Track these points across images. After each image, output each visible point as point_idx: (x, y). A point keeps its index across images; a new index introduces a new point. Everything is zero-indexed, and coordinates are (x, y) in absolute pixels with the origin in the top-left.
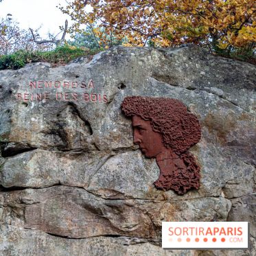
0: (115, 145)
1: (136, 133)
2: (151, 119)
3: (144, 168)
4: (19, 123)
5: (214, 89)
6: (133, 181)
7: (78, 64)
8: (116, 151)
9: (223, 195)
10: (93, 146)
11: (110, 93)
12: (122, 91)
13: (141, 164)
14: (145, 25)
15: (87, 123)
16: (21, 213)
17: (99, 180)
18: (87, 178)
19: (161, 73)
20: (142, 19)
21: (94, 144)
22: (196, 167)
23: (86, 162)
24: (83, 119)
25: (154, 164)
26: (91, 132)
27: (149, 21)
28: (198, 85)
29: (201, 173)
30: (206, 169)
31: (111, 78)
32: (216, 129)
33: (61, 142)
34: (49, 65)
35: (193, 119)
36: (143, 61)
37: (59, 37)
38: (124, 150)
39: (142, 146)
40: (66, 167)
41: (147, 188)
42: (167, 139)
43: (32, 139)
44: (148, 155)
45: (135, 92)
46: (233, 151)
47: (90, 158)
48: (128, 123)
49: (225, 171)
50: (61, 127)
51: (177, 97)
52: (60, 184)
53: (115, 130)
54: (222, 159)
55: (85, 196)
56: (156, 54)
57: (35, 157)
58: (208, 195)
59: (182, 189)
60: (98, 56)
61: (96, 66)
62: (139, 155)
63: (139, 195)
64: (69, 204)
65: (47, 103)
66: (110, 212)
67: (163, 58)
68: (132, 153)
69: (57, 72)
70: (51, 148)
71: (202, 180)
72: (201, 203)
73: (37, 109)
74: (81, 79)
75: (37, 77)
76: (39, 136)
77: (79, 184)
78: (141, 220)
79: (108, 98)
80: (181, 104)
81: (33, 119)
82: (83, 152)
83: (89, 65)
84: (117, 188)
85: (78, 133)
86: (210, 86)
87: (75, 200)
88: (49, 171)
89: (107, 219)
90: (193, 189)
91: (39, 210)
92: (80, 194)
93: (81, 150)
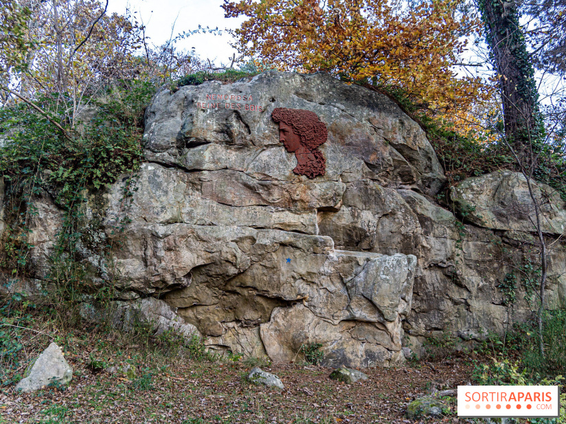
0: (266, 142)
1: (282, 134)
2: (292, 125)
3: (286, 159)
4: (198, 124)
5: (338, 105)
6: (278, 168)
7: (242, 83)
8: (267, 146)
9: (341, 180)
10: (251, 143)
11: (264, 105)
12: (273, 104)
13: (284, 156)
14: (291, 57)
15: (247, 126)
16: (199, 187)
17: (254, 166)
18: (246, 164)
19: (301, 92)
20: (289, 53)
21: (251, 141)
22: (323, 160)
23: (246, 153)
24: (244, 123)
25: (294, 156)
26: (250, 132)
27: (294, 54)
28: (327, 101)
29: (326, 164)
30: (330, 162)
31: (265, 94)
32: (338, 134)
33: (228, 139)
34: (220, 83)
35: (323, 126)
36: (288, 82)
37: (229, 66)
38: (272, 146)
39: (286, 144)
40: (231, 157)
41: (288, 174)
42: (303, 139)
43: (208, 136)
44: (289, 150)
45: (282, 105)
46: (349, 149)
47: (248, 150)
48: (276, 127)
49: (343, 163)
50: (228, 128)
51: (311, 109)
52: (227, 168)
53: (267, 132)
54: (341, 155)
55: (244, 177)
56: (298, 78)
57: (210, 149)
58: (330, 180)
59: (312, 175)
60: (256, 78)
61: (254, 85)
62: (283, 149)
63: (283, 178)
64: (233, 182)
65: (218, 110)
66: (261, 189)
67: (303, 81)
68: (278, 148)
69: (226, 88)
70: (221, 143)
71: (326, 169)
72: (325, 185)
73: (212, 114)
74: (244, 94)
75: (212, 91)
76: (212, 133)
77: (240, 169)
78: (283, 195)
79: (263, 109)
80: (315, 115)
81: (208, 122)
82: (243, 147)
83: (249, 84)
84: (267, 173)
85: (240, 133)
86: (335, 103)
87: (237, 180)
88: (219, 159)
89: (259, 194)
90: (320, 175)
91: (212, 186)
92: (241, 176)
93: (242, 145)
